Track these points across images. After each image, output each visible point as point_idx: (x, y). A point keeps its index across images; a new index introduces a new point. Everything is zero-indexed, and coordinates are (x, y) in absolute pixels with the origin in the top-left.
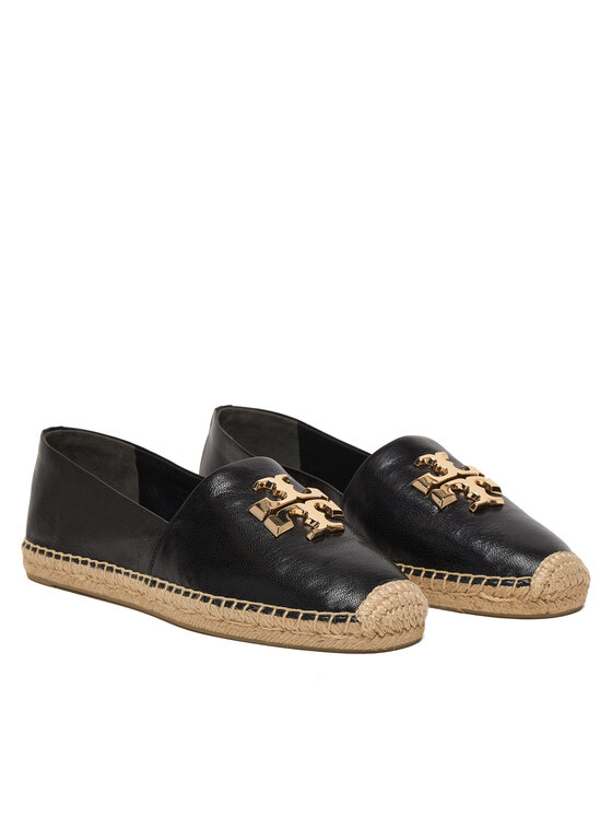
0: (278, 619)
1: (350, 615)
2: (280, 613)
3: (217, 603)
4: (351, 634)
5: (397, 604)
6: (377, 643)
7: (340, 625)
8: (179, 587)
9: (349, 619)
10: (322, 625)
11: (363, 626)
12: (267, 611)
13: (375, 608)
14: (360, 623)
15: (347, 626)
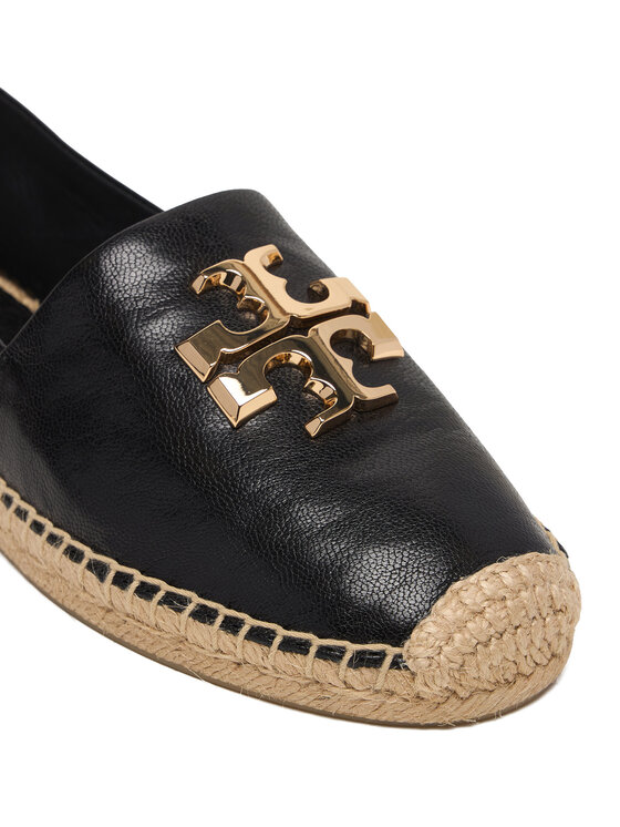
0: (226, 637)
1: (391, 651)
2: (232, 626)
3: (99, 570)
4: (391, 693)
5: (500, 626)
6: (452, 710)
7: (367, 673)
8: (58, 532)
9: (388, 660)
10: (324, 669)
11: (419, 680)
12: (204, 615)
13: (450, 638)
14: (413, 674)
15: (383, 676)
